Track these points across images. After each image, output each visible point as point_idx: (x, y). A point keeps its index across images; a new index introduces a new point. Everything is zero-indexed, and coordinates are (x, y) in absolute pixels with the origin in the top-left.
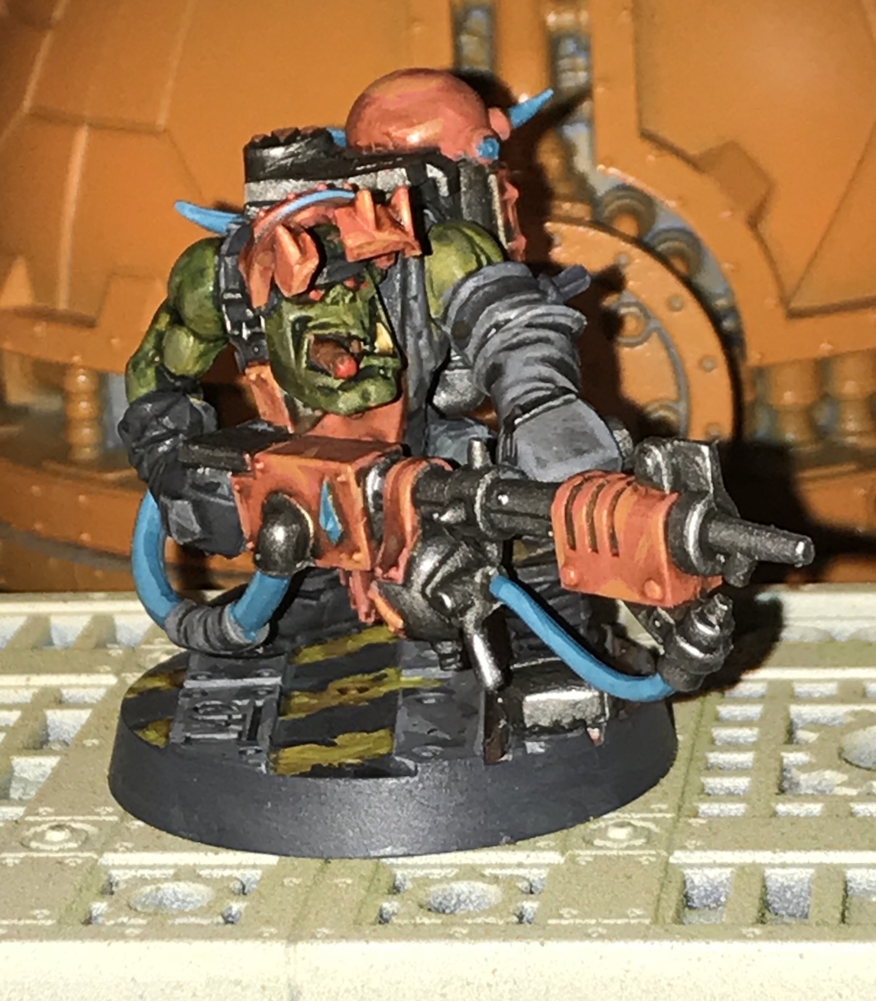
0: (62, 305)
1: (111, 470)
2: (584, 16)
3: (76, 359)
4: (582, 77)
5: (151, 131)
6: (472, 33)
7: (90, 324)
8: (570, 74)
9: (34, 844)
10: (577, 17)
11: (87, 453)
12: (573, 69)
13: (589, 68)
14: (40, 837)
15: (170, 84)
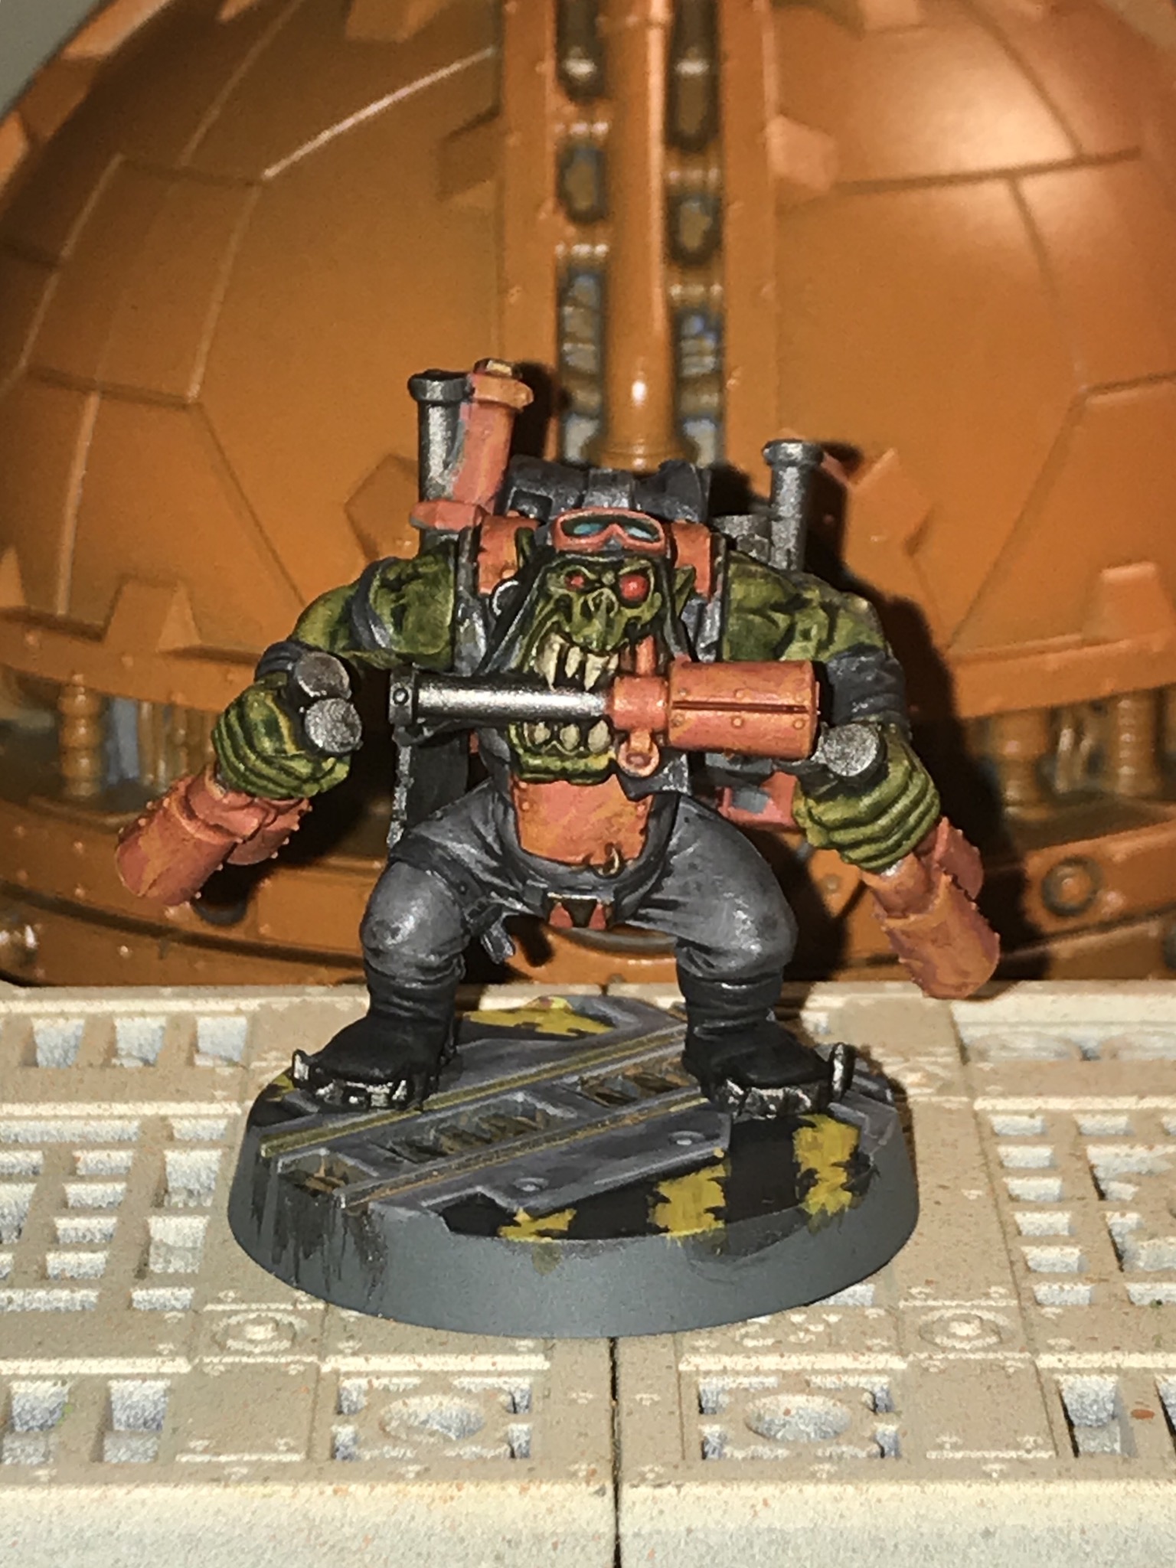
0: (61, 611)
1: (112, 813)
2: (716, 289)
3: (78, 678)
4: (709, 361)
5: (182, 406)
6: (576, 303)
7: (95, 635)
8: (695, 359)
9: (231, 1343)
10: (708, 290)
11: (84, 790)
12: (701, 353)
13: (719, 352)
14: (237, 1332)
15: (205, 347)
